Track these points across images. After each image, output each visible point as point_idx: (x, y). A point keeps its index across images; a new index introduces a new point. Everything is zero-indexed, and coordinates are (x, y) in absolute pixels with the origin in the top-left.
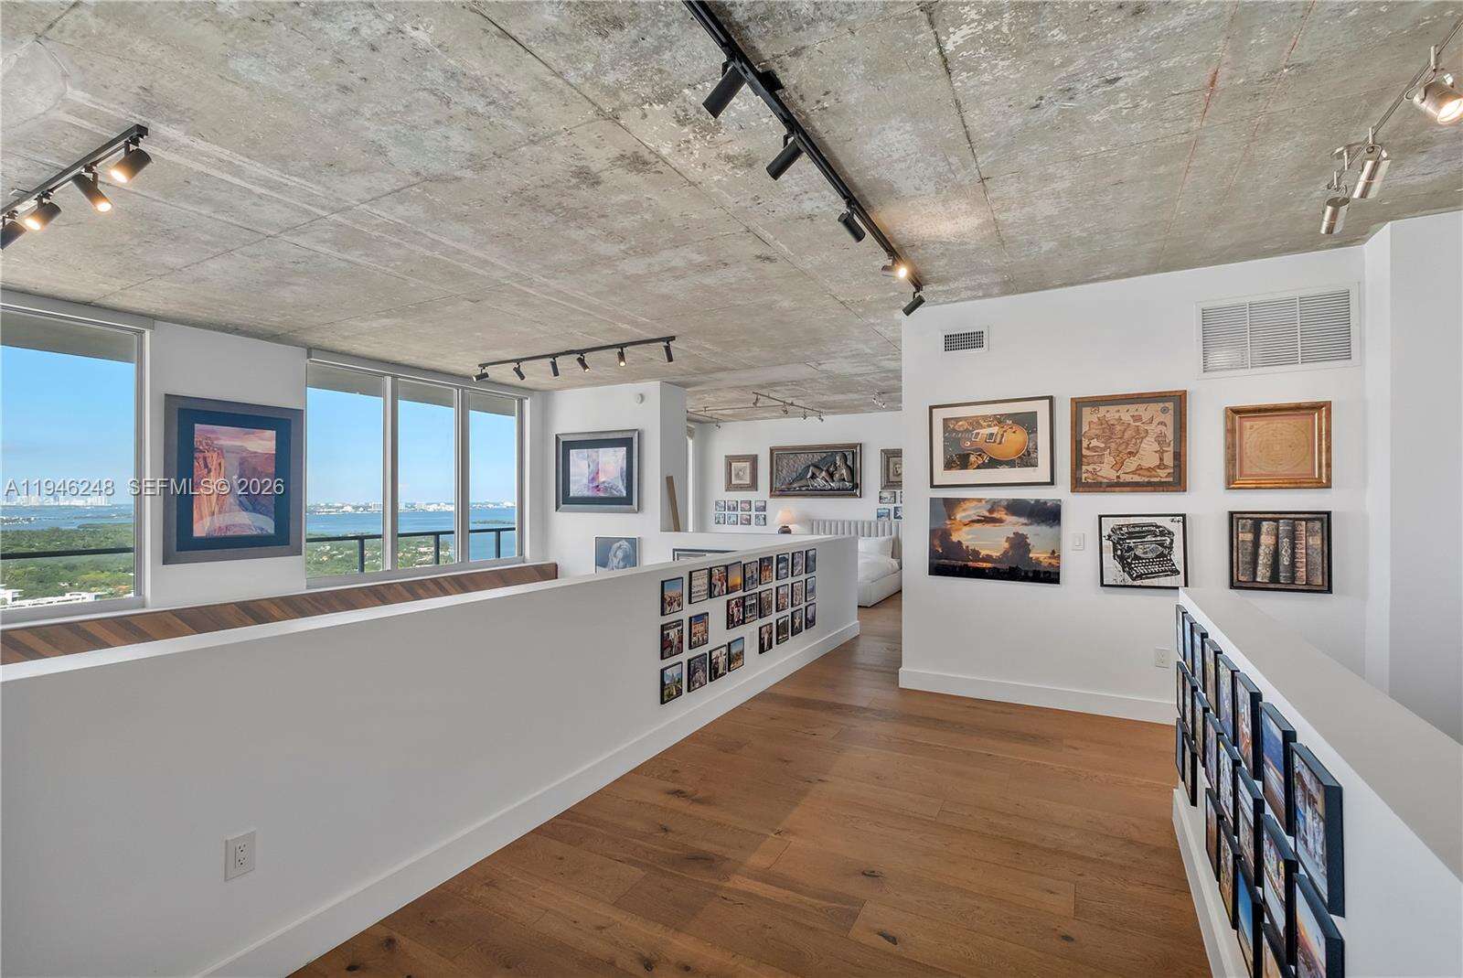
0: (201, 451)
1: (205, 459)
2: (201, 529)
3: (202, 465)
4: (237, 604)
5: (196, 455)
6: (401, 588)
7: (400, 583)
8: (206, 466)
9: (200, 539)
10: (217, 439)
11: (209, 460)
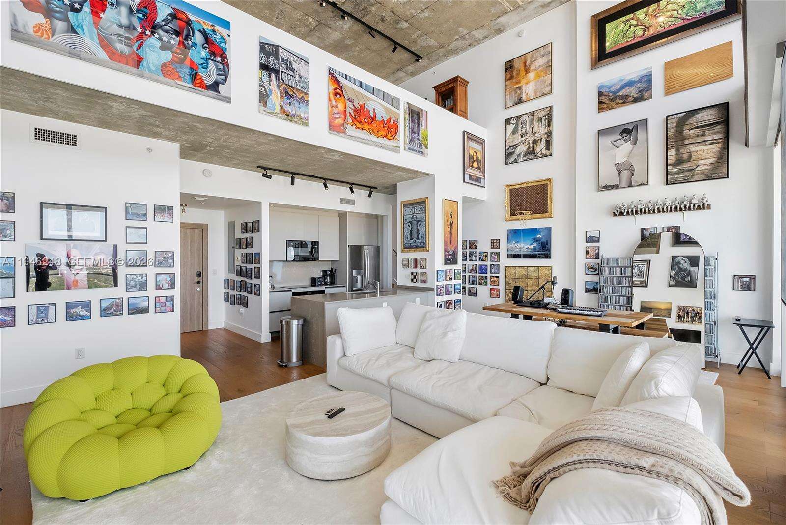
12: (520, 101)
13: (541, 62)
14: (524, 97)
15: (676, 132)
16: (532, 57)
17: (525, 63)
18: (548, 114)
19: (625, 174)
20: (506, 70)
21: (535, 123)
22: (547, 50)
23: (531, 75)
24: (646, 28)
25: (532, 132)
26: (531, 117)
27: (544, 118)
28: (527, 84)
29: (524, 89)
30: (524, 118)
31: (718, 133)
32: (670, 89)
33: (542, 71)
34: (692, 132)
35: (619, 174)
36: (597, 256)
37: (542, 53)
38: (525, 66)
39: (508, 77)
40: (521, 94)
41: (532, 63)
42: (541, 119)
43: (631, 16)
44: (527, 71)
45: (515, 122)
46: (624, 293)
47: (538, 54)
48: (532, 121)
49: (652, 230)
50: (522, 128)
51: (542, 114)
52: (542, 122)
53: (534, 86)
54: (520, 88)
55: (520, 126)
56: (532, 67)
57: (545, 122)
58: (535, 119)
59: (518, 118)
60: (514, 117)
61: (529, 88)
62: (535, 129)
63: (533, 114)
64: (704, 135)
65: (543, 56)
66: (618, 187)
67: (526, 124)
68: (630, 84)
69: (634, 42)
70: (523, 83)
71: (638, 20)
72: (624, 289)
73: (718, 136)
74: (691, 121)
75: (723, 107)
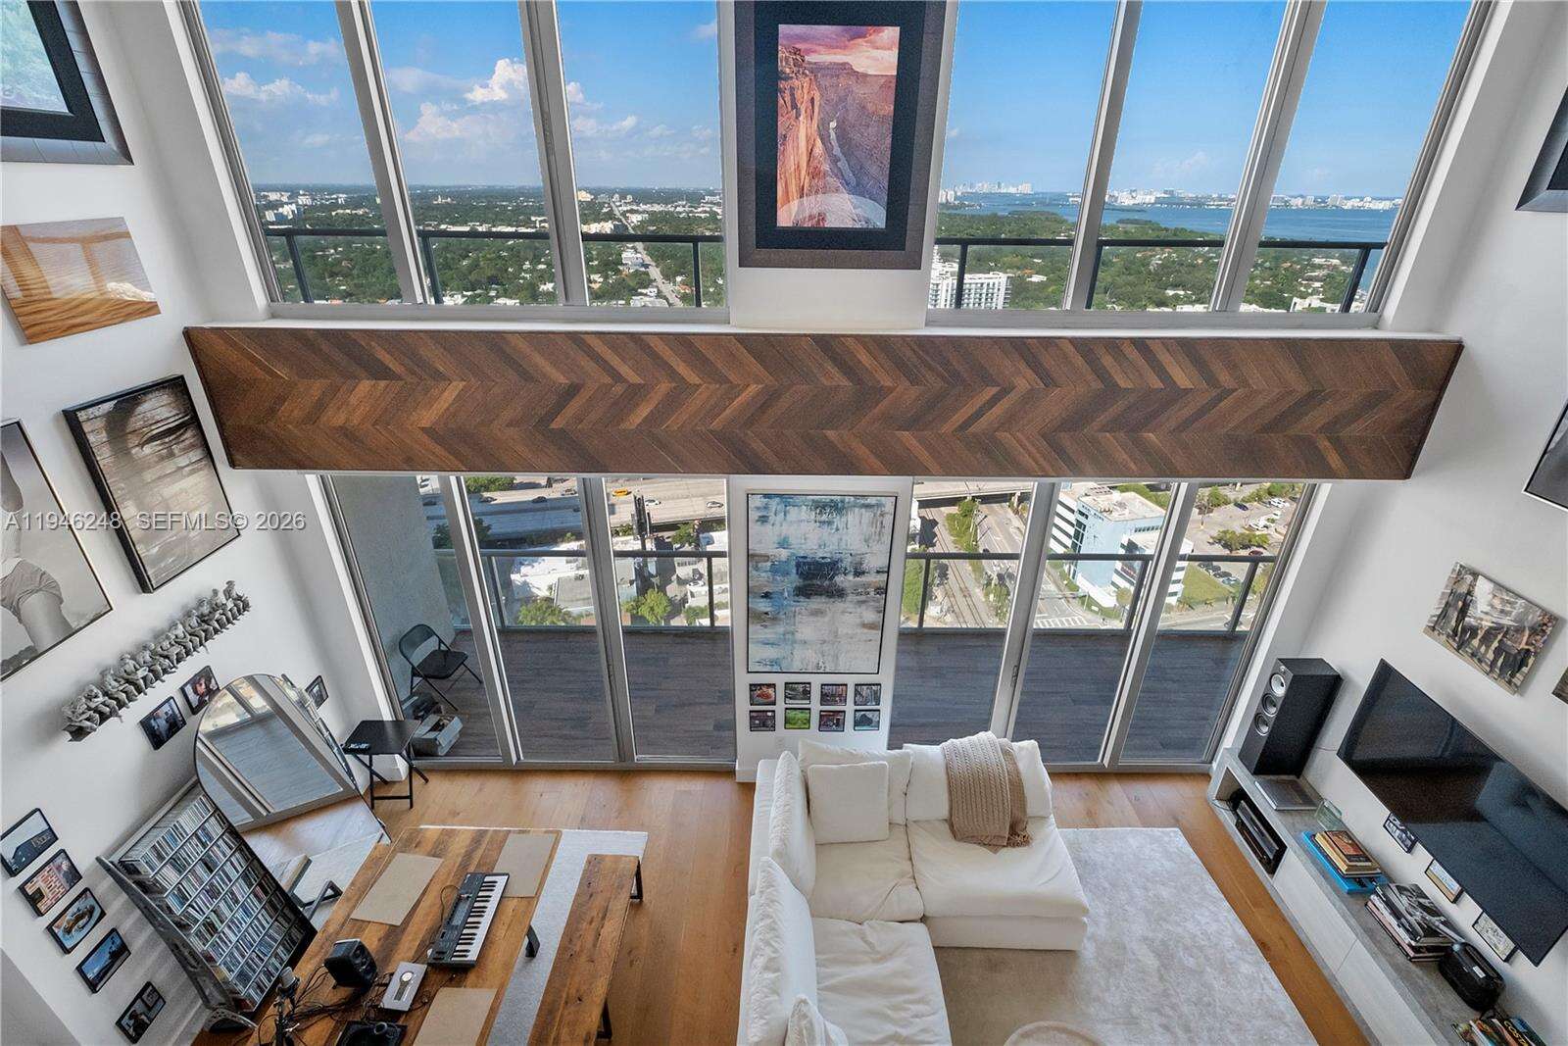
0: (787, 78)
1: (792, 89)
2: (788, 215)
3: (789, 104)
4: (813, 337)
5: (782, 85)
6: (1070, 349)
7: (1072, 340)
8: (794, 106)
9: (786, 230)
10: (809, 52)
11: (798, 94)
15: (115, 455)
19: (35, 605)
31: (192, 446)
32: (35, 327)
34: (147, 449)
35: (16, 612)
36: (74, 875)
46: (234, 875)
49: (166, 708)
64: (171, 455)
66: (32, 654)
72: (228, 868)
73: (196, 455)
74: (135, 422)
75: (176, 386)
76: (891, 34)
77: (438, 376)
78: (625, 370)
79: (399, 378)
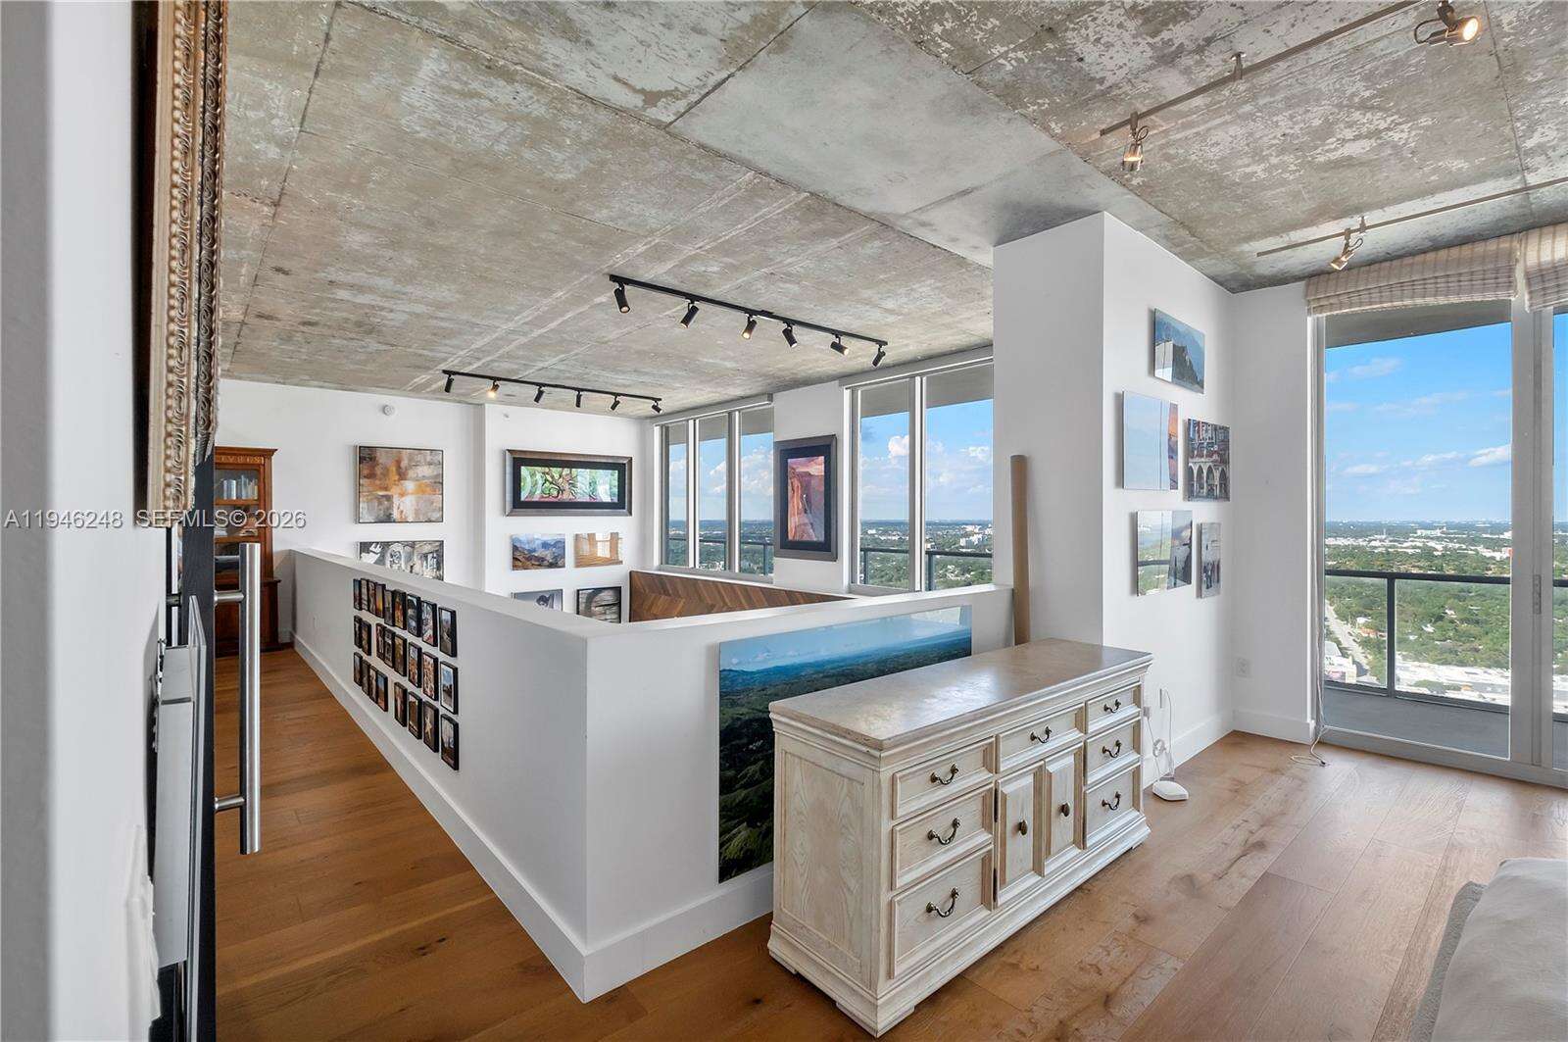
12: (388, 519)
13: (425, 471)
14: (396, 515)
15: (586, 607)
16: (410, 460)
17: (398, 462)
18: (437, 551)
20: (362, 460)
21: (416, 559)
22: (435, 458)
23: (409, 485)
24: (560, 491)
25: (411, 572)
26: (408, 549)
27: (430, 556)
28: (402, 495)
29: (396, 500)
30: (395, 548)
31: (615, 612)
32: (581, 562)
33: (427, 486)
34: (597, 607)
37: (429, 458)
38: (399, 467)
39: (365, 472)
40: (390, 507)
41: (410, 467)
42: (426, 556)
43: (547, 470)
44: (402, 475)
45: (378, 550)
47: (419, 458)
48: (409, 558)
50: (393, 562)
51: (427, 548)
52: (427, 560)
53: (414, 502)
54: (389, 498)
55: (388, 559)
56: (411, 473)
57: (431, 561)
58: (415, 554)
59: (386, 545)
60: (378, 543)
61: (405, 502)
62: (417, 568)
63: (412, 545)
64: (605, 613)
65: (430, 464)
67: (399, 558)
68: (545, 545)
69: (546, 500)
70: (394, 491)
71: (552, 477)
73: (615, 616)
74: (597, 598)
75: (618, 590)
76: (822, 458)
77: (680, 596)
78: (727, 600)
79: (670, 595)
